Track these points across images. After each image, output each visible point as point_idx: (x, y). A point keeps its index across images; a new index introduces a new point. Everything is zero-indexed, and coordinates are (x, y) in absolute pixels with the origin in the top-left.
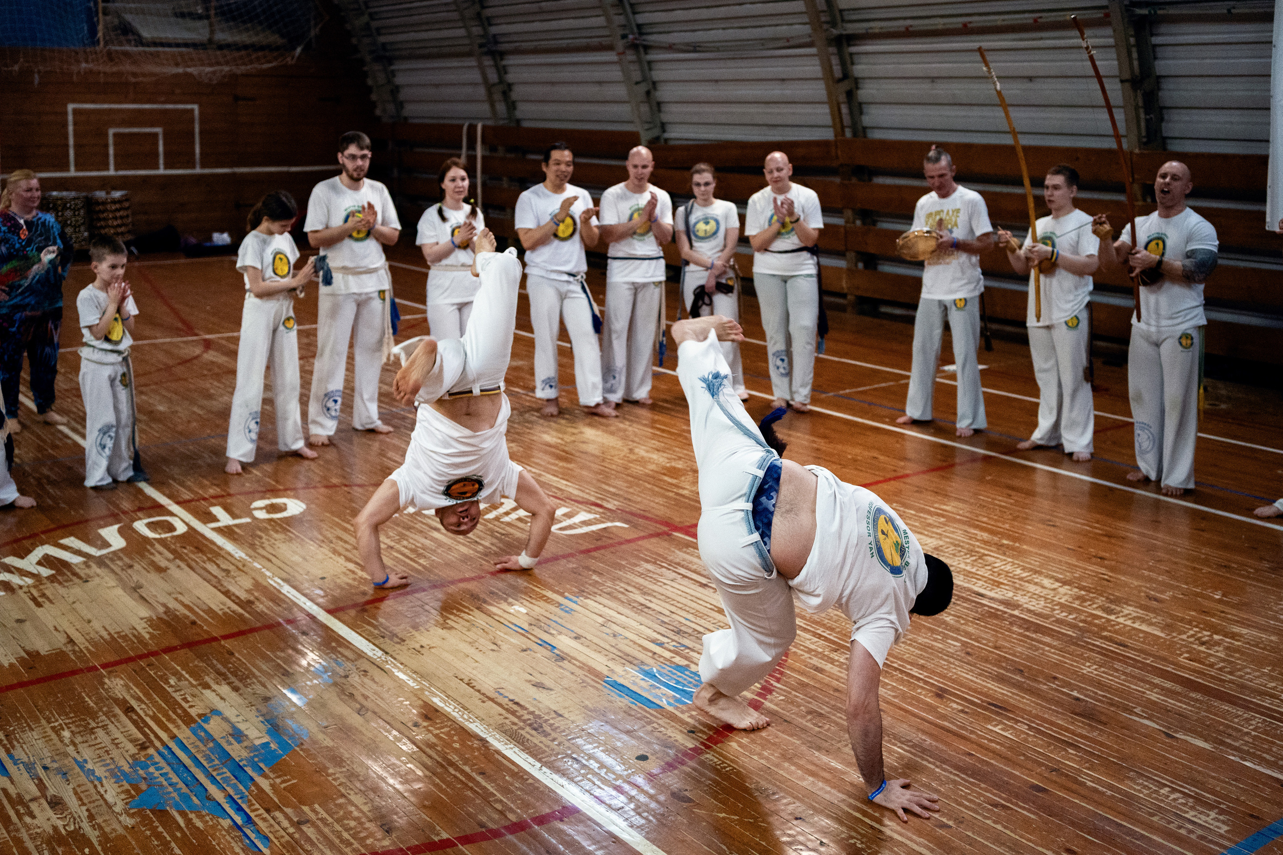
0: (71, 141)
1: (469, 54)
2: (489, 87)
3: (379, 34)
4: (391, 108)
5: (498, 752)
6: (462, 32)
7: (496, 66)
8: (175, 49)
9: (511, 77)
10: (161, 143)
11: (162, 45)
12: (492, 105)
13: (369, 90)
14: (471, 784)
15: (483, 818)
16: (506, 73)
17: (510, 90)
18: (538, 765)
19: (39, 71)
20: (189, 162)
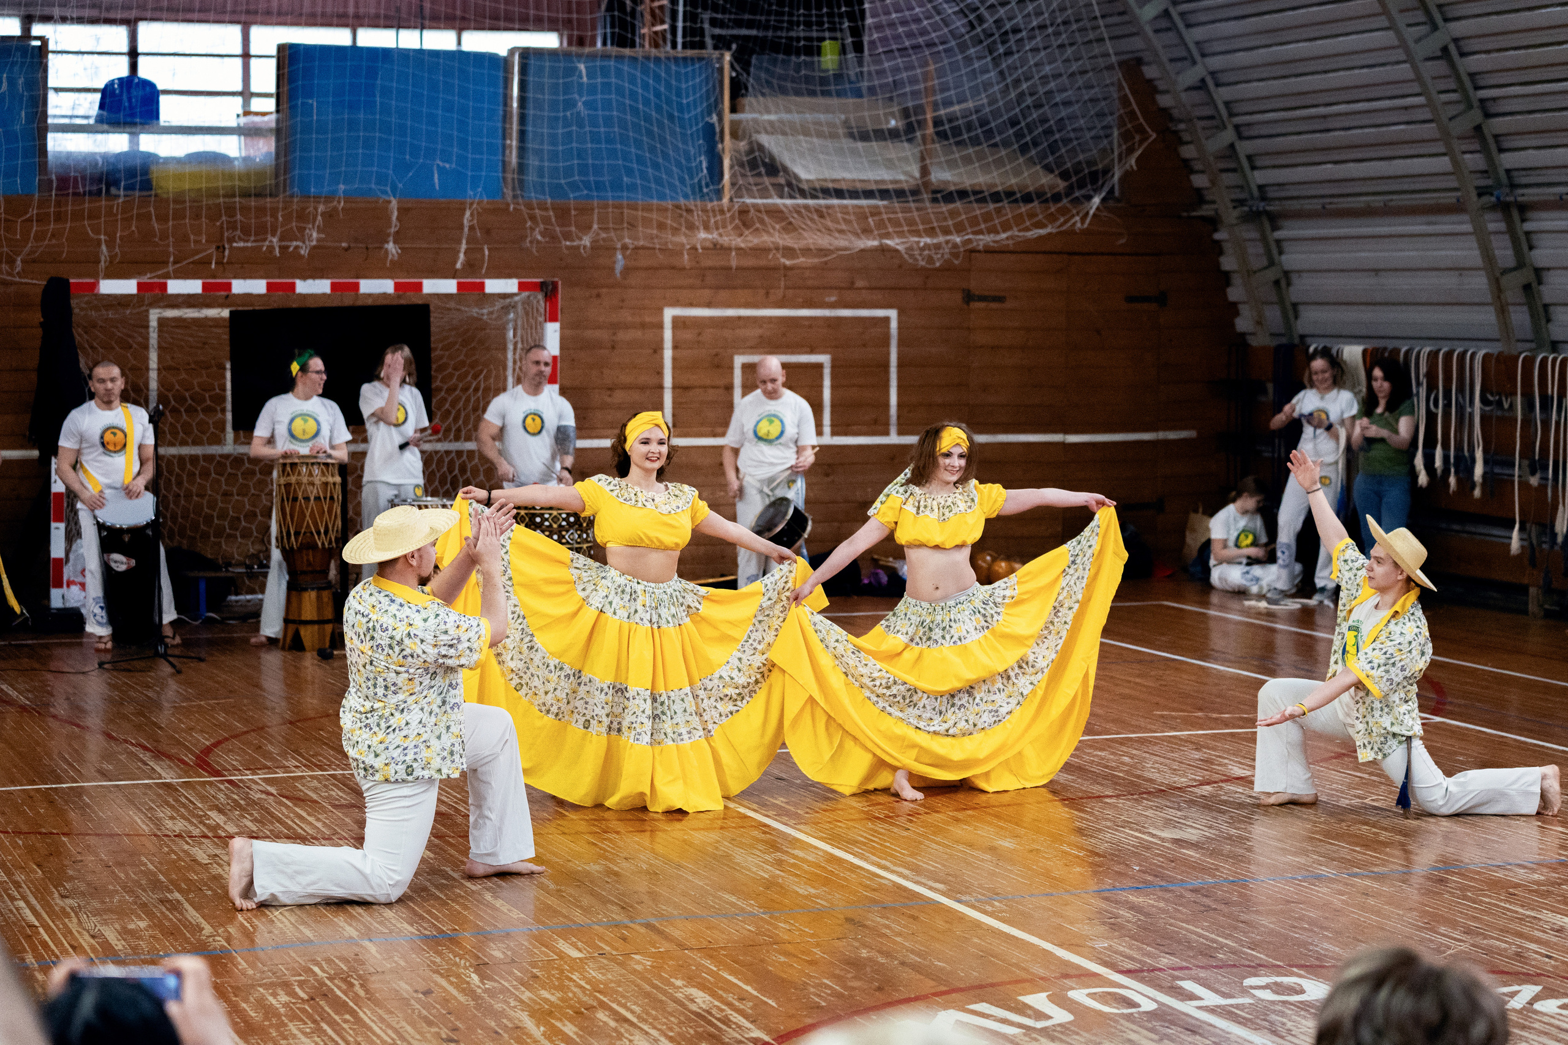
0: (668, 381)
1: (1457, 208)
2: (1496, 277)
3: (1253, 168)
4: (1273, 315)
6: (1443, 164)
7: (1511, 231)
8: (864, 202)
9: (1541, 256)
10: (827, 383)
11: (839, 194)
12: (1502, 311)
13: (1226, 278)
16: (1531, 248)
17: (1540, 283)
19: (625, 248)
20: (876, 422)
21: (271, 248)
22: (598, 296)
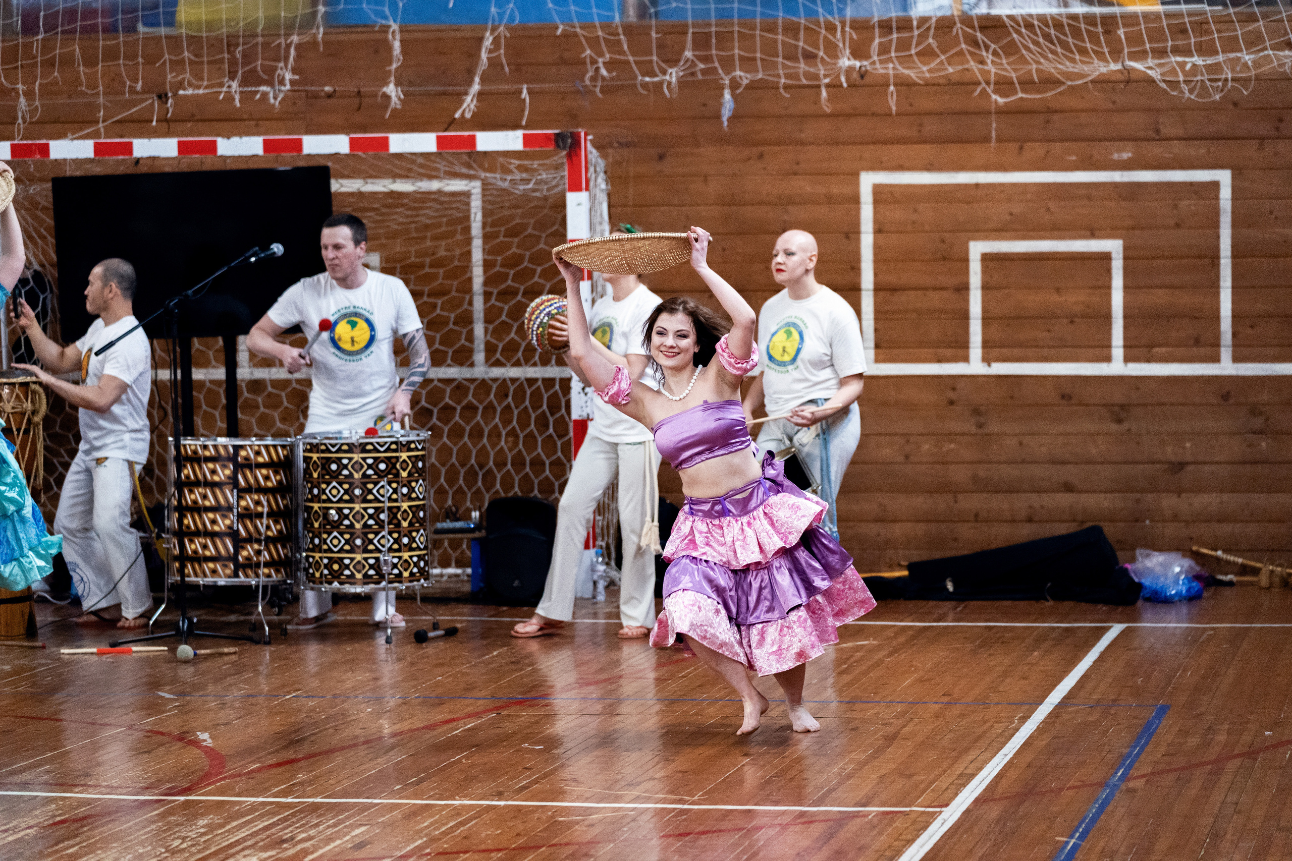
0: (867, 279)
10: (1117, 283)
19: (734, 84)
20: (1197, 342)
21: (229, 98)
22: (761, 156)
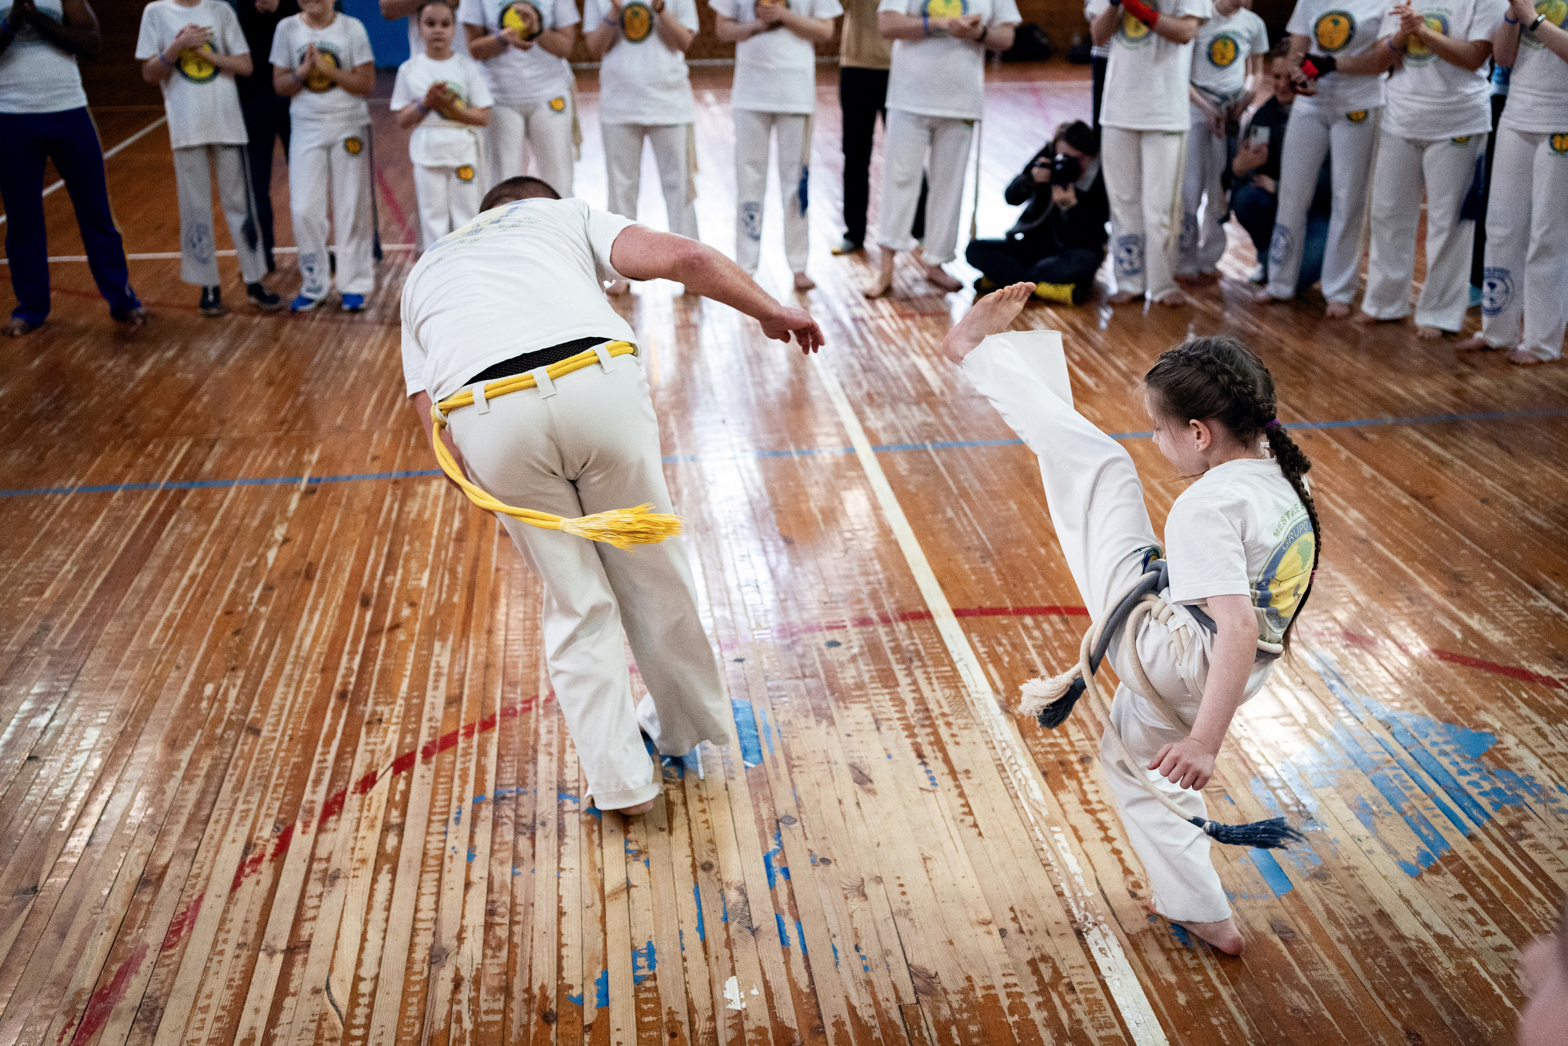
5: (996, 691)
14: (1054, 663)
15: (1061, 627)
18: (959, 666)
